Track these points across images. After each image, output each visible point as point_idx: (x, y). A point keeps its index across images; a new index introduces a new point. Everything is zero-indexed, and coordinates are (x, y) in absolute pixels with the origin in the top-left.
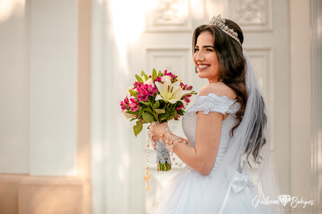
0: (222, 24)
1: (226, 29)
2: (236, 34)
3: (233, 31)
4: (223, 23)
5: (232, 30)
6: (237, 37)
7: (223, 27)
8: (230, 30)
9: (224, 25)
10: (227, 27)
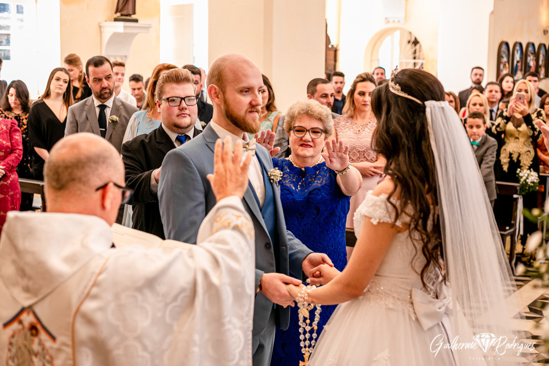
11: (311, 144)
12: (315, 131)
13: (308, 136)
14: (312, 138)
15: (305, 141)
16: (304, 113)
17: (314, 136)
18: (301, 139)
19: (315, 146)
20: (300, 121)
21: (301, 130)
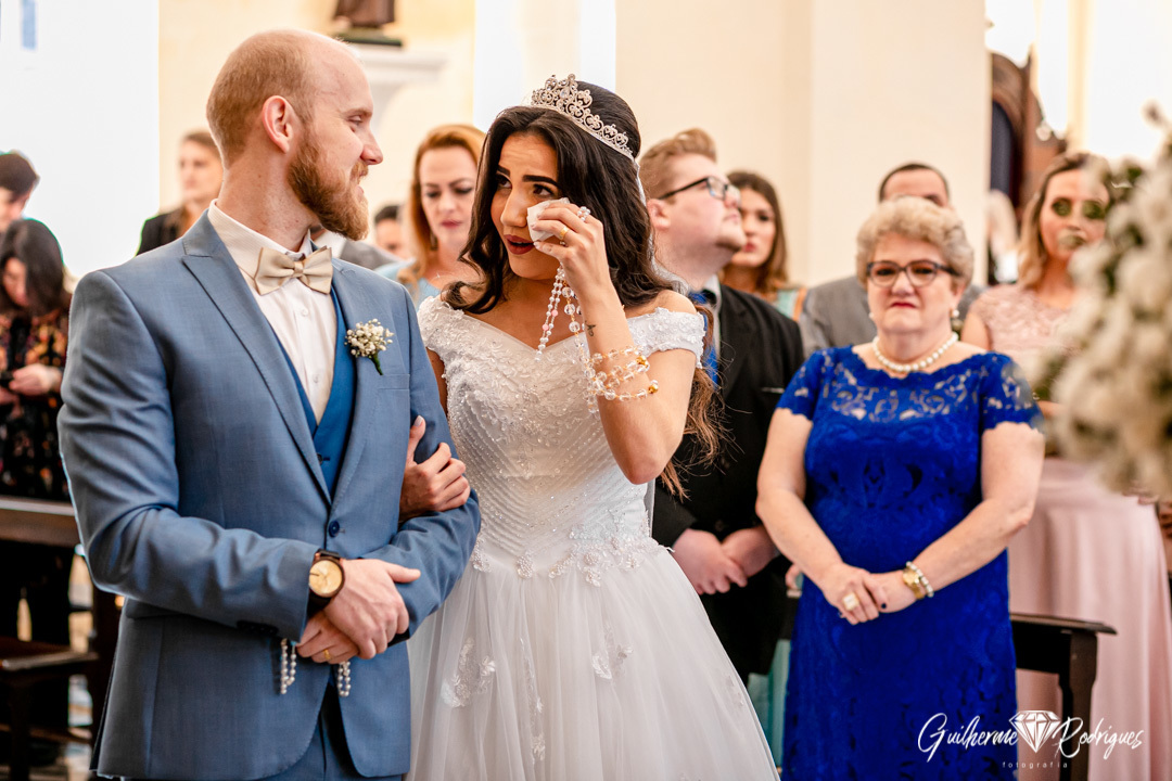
0: (582, 108)
1: (592, 125)
2: (624, 137)
3: (616, 131)
4: (584, 104)
5: (611, 129)
6: (625, 145)
7: (584, 117)
8: (608, 126)
9: (587, 112)
10: (596, 120)
11: (913, 300)
12: (921, 269)
13: (903, 282)
14: (913, 286)
15: (897, 295)
16: (891, 230)
17: (917, 281)
18: (889, 293)
19: (922, 307)
20: (886, 249)
21: (889, 271)
